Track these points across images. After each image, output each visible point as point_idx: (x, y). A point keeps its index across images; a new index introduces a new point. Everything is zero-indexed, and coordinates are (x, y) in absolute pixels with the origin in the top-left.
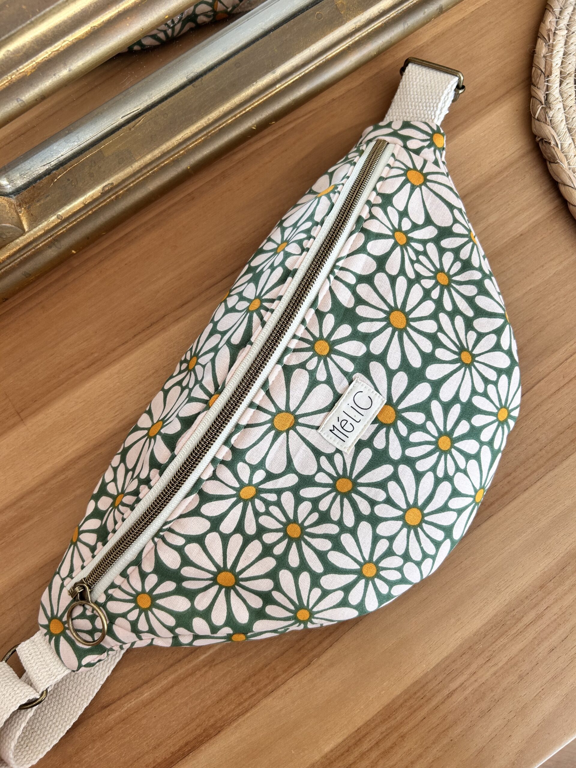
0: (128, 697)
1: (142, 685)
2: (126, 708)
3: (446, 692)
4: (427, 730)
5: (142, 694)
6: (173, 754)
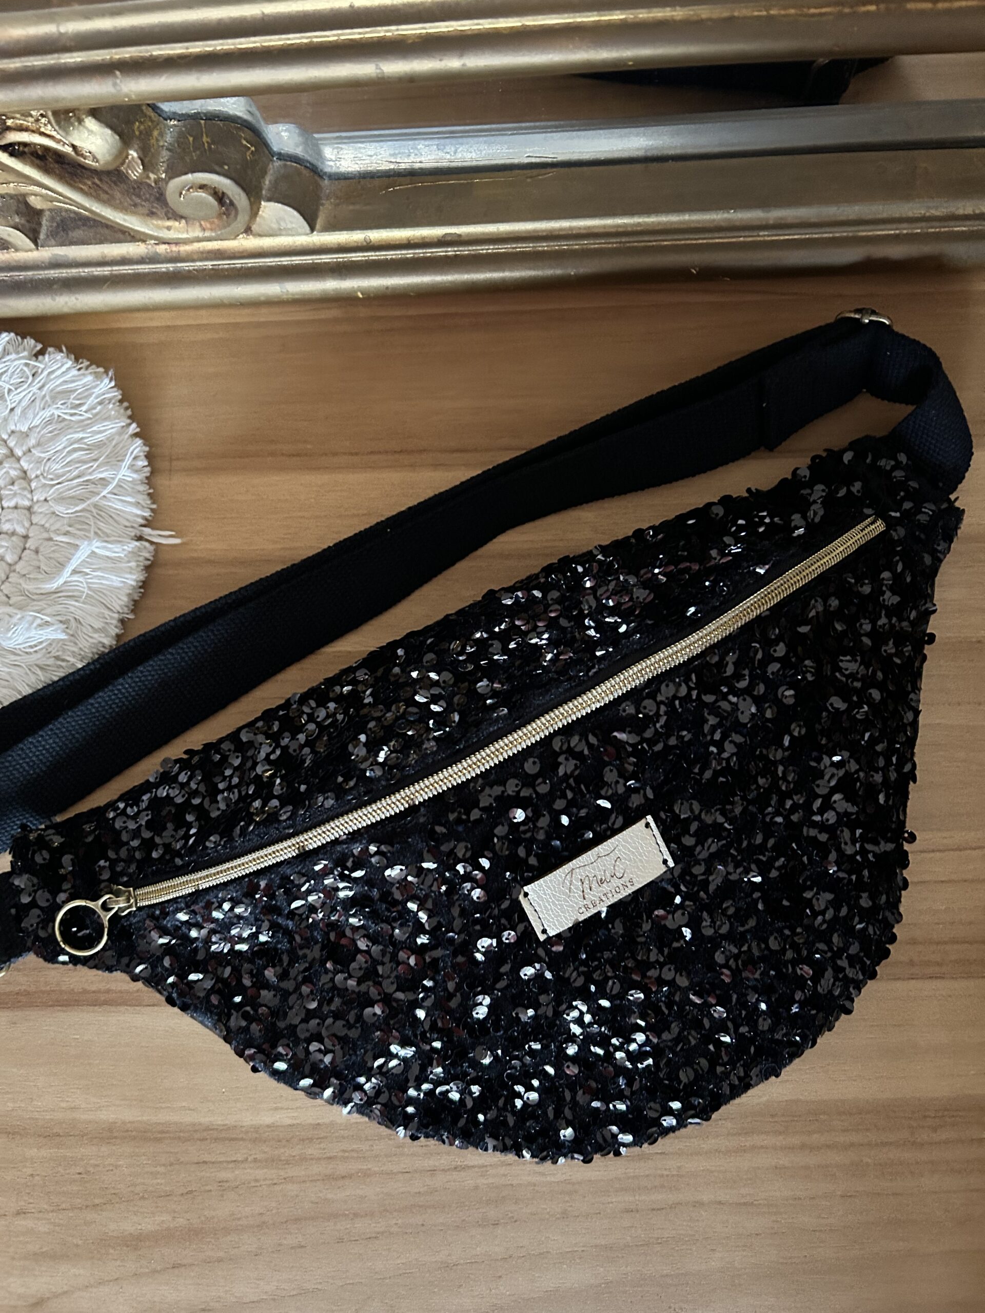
4: (401, 1190)
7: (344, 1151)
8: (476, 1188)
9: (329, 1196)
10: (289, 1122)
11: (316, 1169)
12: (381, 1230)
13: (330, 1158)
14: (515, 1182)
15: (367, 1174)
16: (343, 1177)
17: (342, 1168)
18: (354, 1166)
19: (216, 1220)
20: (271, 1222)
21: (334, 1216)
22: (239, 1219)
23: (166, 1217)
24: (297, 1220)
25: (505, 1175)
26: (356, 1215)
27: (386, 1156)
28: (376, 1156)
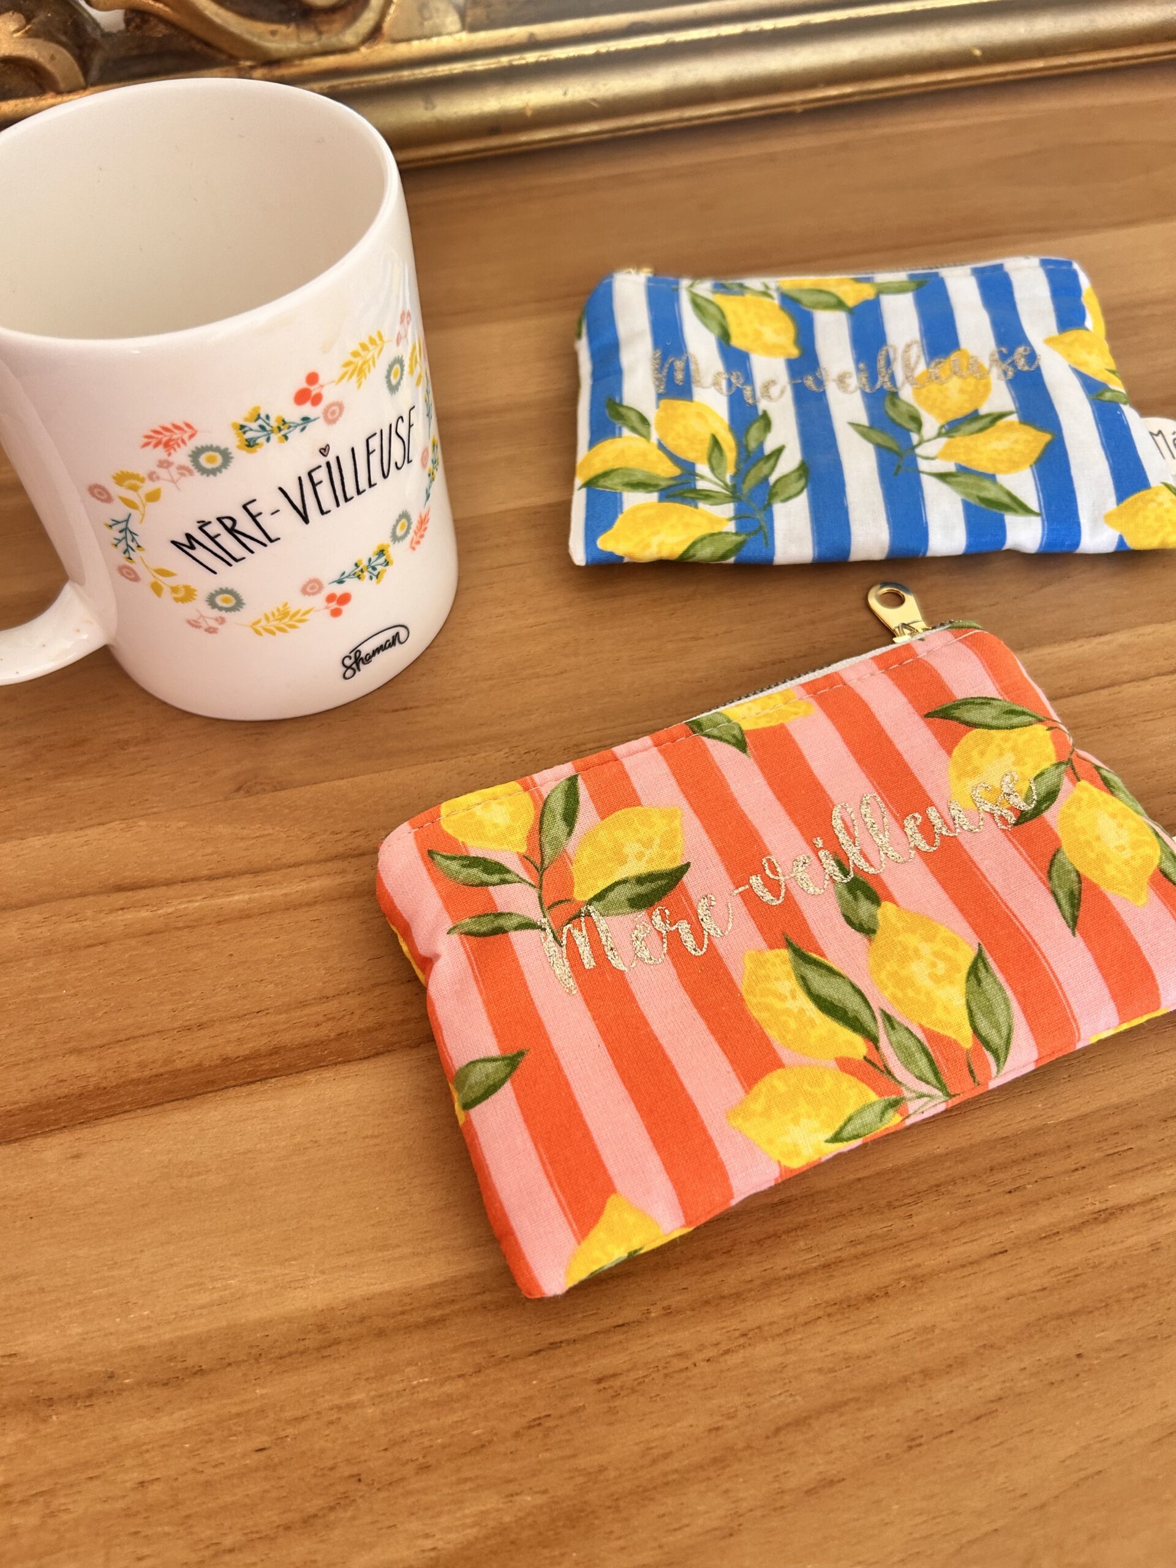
0: (193, 886)
1: (243, 873)
2: (170, 910)
3: (1094, 1203)
4: (1003, 1293)
5: (229, 893)
6: (226, 1061)
19: (612, 1474)
20: (741, 1445)
21: (880, 1390)
22: (666, 1456)
23: (491, 1501)
24: (800, 1422)
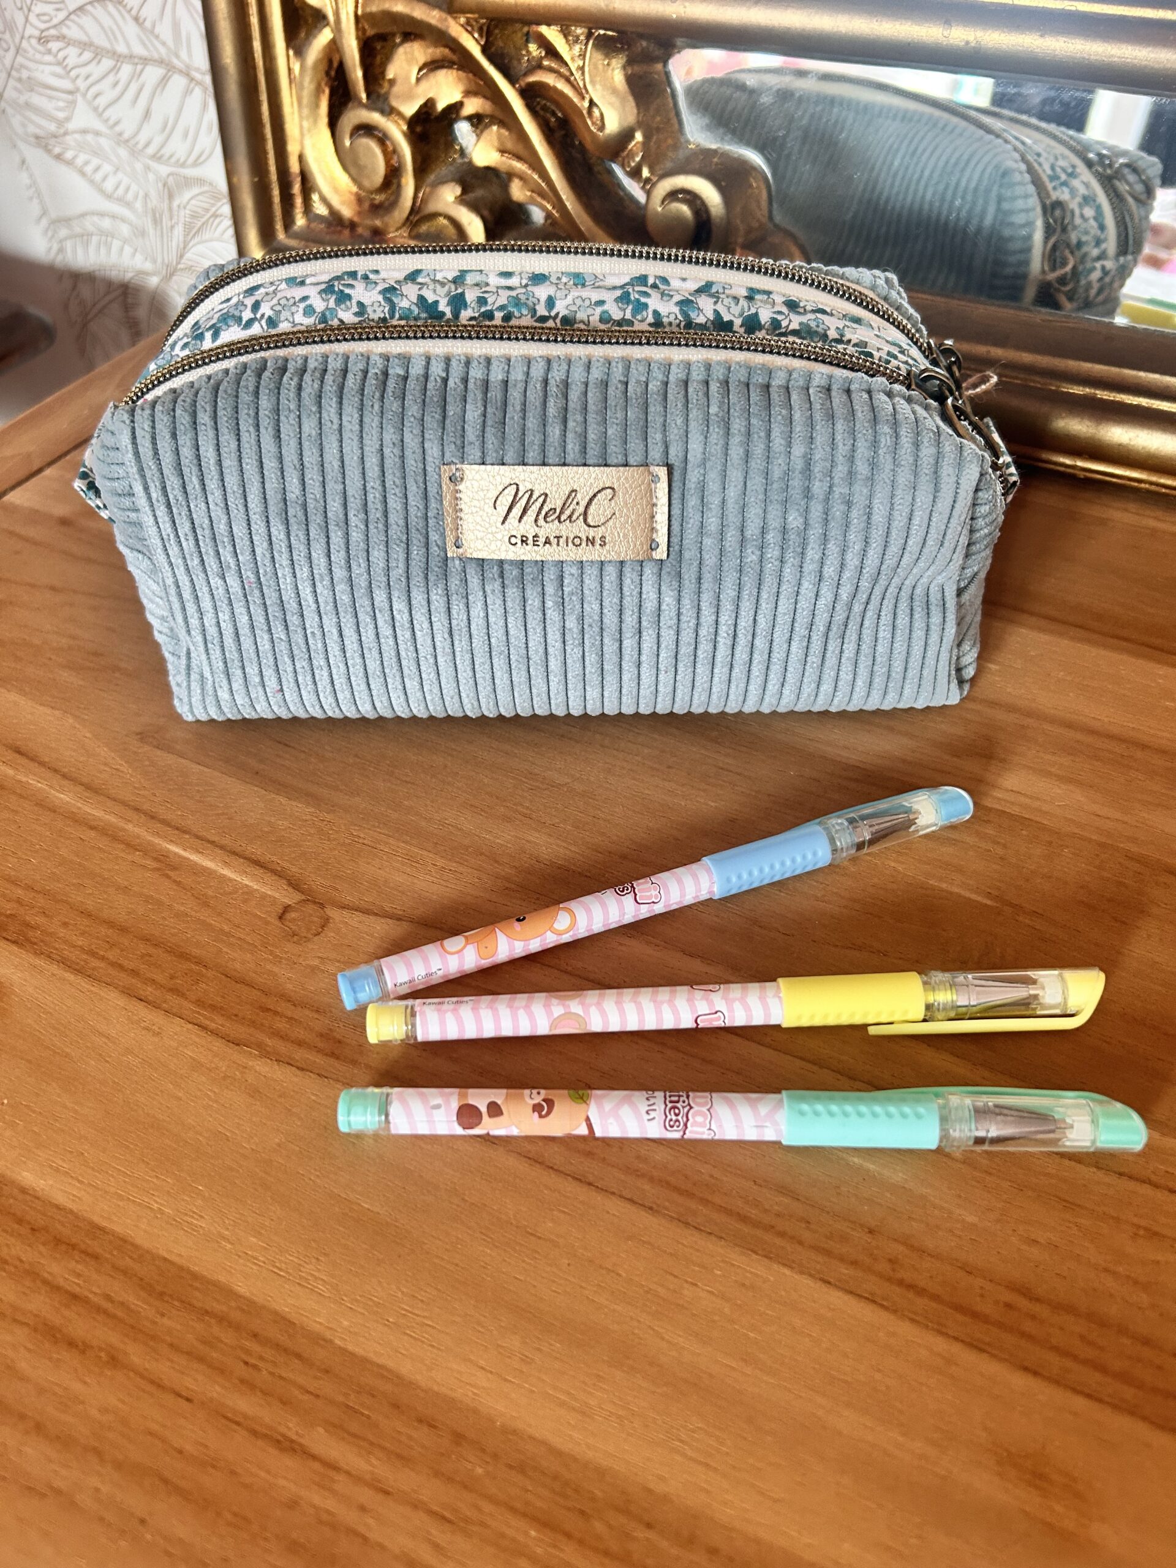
7: (108, 1298)
8: (293, 1504)
9: (23, 1365)
10: (60, 1199)
11: (39, 1304)
12: (58, 1483)
13: (75, 1297)
14: (374, 1536)
15: (114, 1361)
16: (71, 1344)
17: (79, 1325)
18: (104, 1335)
25: (363, 1509)
26: (39, 1428)
27: (171, 1345)
28: (153, 1338)
